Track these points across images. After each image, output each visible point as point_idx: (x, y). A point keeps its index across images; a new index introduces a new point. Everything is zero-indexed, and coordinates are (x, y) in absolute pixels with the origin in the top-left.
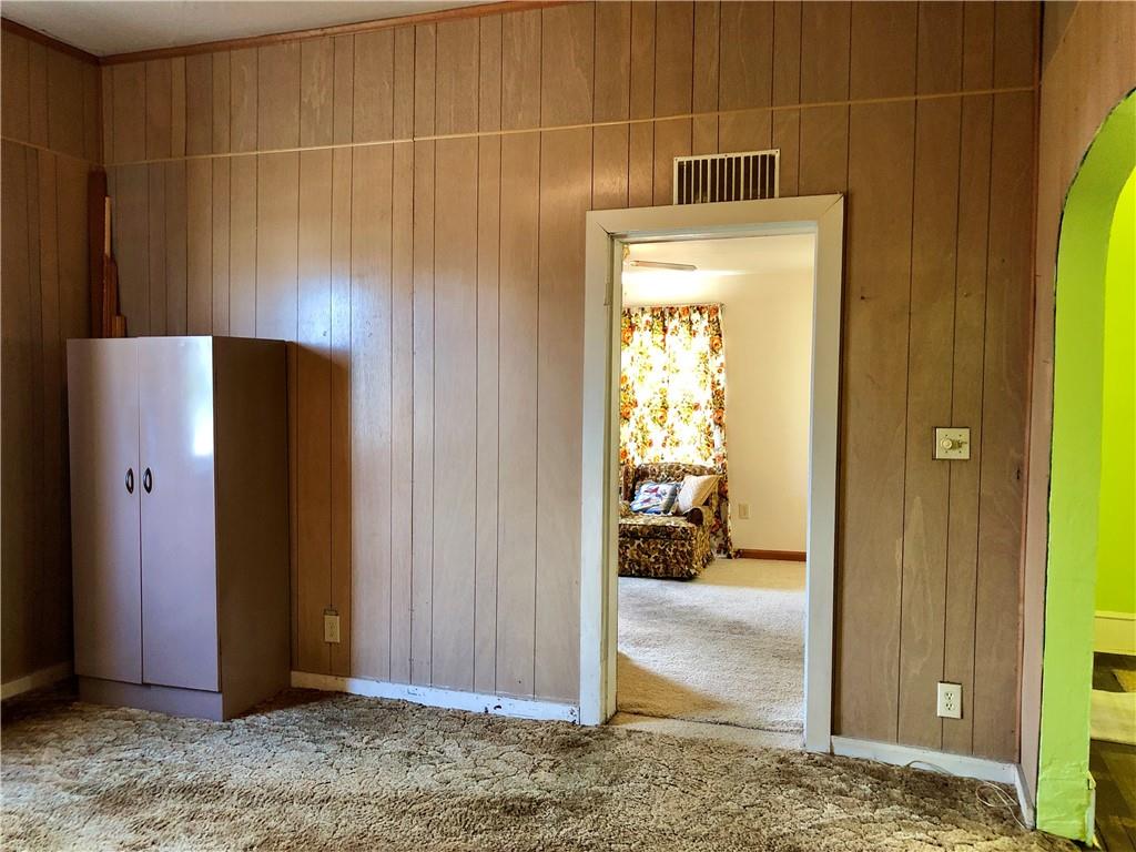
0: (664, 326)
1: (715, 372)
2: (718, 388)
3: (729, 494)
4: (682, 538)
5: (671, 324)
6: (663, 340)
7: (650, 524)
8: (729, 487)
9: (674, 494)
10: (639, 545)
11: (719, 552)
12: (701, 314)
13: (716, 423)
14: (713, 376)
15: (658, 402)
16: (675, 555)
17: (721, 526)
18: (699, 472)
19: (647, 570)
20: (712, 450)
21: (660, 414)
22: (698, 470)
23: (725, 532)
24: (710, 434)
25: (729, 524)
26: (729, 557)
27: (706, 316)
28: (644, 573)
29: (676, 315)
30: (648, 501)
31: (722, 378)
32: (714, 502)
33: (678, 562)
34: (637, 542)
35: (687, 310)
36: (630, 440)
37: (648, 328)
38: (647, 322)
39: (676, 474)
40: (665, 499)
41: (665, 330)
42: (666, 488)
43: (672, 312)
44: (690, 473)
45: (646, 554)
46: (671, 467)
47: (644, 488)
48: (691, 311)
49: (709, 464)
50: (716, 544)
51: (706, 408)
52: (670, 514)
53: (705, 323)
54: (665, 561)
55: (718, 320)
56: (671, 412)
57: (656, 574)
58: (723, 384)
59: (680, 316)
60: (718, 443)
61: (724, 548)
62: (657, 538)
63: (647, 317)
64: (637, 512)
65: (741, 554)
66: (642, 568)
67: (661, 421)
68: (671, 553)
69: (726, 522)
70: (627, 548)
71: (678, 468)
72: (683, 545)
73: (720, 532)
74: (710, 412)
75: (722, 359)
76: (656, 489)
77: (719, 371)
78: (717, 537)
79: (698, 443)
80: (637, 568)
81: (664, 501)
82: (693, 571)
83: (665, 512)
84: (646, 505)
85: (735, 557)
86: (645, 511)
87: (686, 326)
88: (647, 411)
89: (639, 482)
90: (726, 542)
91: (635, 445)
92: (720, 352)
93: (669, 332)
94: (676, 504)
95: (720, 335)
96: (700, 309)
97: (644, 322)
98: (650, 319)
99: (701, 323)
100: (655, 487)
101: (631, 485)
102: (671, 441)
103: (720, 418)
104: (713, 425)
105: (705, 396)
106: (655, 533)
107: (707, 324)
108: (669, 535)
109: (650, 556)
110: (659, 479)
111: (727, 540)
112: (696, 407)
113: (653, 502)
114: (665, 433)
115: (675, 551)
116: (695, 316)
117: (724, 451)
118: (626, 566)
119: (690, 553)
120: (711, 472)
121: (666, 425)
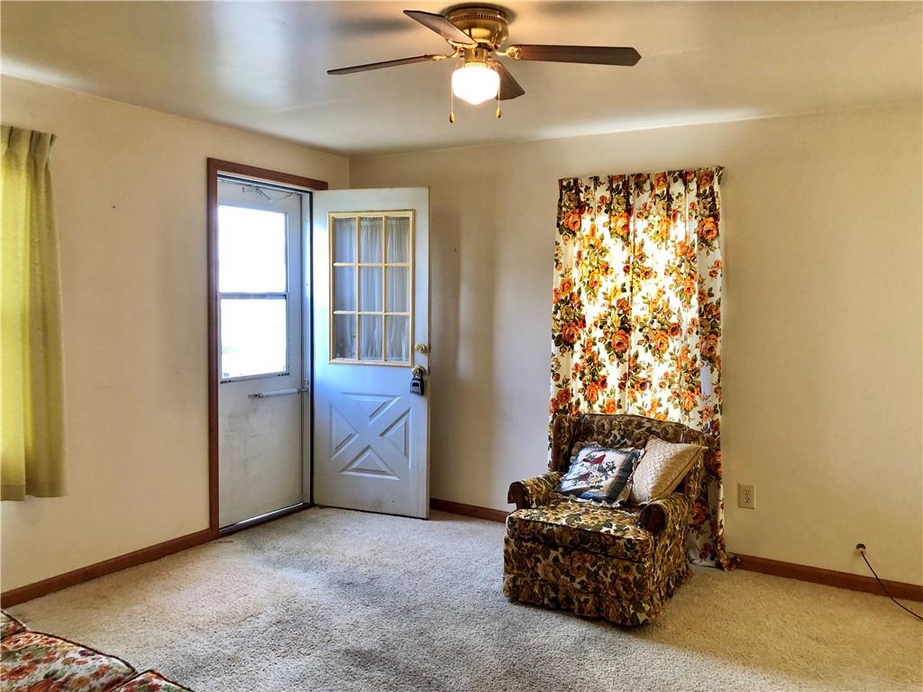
0: (628, 203)
1: (706, 276)
2: (709, 300)
3: (722, 469)
4: (625, 558)
5: (639, 201)
6: (626, 226)
7: (576, 524)
8: (723, 458)
9: (628, 469)
10: (556, 559)
11: (703, 556)
12: (685, 183)
13: (704, 357)
14: (701, 282)
15: (614, 319)
16: (613, 583)
17: (708, 517)
18: (673, 433)
19: (569, 600)
20: (697, 398)
21: (617, 339)
22: (671, 431)
23: (715, 526)
24: (696, 372)
25: (721, 516)
26: (719, 566)
27: (693, 186)
28: (563, 606)
29: (647, 187)
30: (584, 477)
31: (717, 284)
32: (695, 486)
33: (618, 597)
34: (553, 553)
35: (665, 177)
36: (575, 375)
37: (604, 208)
38: (603, 198)
39: (636, 433)
40: (613, 475)
41: (629, 211)
42: (615, 458)
43: (640, 179)
44: (658, 435)
45: (568, 574)
46: (630, 422)
47: (583, 454)
48: (670, 179)
49: (693, 423)
50: (699, 543)
51: (690, 331)
52: (616, 504)
53: (692, 197)
54: (596, 592)
55: (712, 192)
56: (636, 336)
57: (581, 610)
58: (718, 295)
59: (652, 188)
60: (707, 389)
61: (713, 550)
62: (586, 551)
63: (602, 191)
64: (567, 493)
65: (742, 563)
66: (561, 597)
67: (618, 350)
68: (608, 580)
69: (715, 512)
70: (538, 560)
71: (640, 425)
72: (627, 569)
73: (706, 526)
74: (694, 340)
75: (718, 255)
76: (601, 459)
77: (713, 274)
78: (702, 532)
79: (676, 386)
80: (552, 595)
81: (610, 480)
82: (642, 617)
83: (610, 499)
84: (582, 485)
85: (730, 566)
86: (578, 493)
87: (661, 204)
88: (598, 333)
89: (578, 443)
90: (715, 542)
91: (580, 384)
92: (715, 243)
93: (636, 211)
94: (629, 487)
95: (716, 217)
96: (684, 176)
97: (598, 199)
98: (607, 194)
99: (686, 197)
100: (599, 454)
101: (566, 447)
102: (634, 381)
103: (711, 349)
104: (699, 357)
105: (689, 314)
106: (584, 542)
107: (695, 200)
108: (604, 548)
109: (573, 579)
110: (609, 441)
111: (718, 540)
112: (675, 329)
113: (592, 482)
114: (625, 368)
115: (614, 577)
116: (677, 188)
117: (717, 402)
118: (536, 590)
119: (640, 585)
120: (691, 436)
121: (626, 356)
